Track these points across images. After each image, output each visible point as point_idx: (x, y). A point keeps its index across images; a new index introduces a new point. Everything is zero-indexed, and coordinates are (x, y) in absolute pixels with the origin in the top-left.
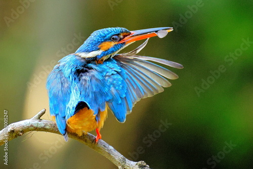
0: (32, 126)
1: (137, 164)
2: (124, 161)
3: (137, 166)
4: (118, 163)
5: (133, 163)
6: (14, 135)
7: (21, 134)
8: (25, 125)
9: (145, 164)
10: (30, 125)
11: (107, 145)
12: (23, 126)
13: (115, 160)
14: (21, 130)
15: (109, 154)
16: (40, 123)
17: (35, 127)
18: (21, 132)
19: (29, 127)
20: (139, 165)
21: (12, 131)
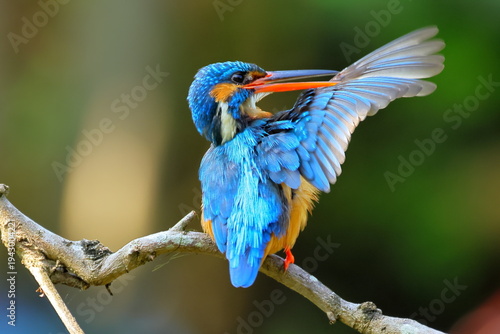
0: (170, 242)
1: (360, 308)
2: (338, 304)
3: (361, 311)
4: (325, 307)
5: (353, 306)
6: (139, 259)
7: (152, 257)
8: (158, 241)
9: (374, 307)
10: (167, 241)
11: (306, 275)
12: (156, 244)
13: (321, 301)
14: (151, 250)
15: (309, 290)
16: (185, 237)
17: (176, 245)
18: (152, 254)
19: (165, 245)
20: (364, 309)
21: (136, 254)
